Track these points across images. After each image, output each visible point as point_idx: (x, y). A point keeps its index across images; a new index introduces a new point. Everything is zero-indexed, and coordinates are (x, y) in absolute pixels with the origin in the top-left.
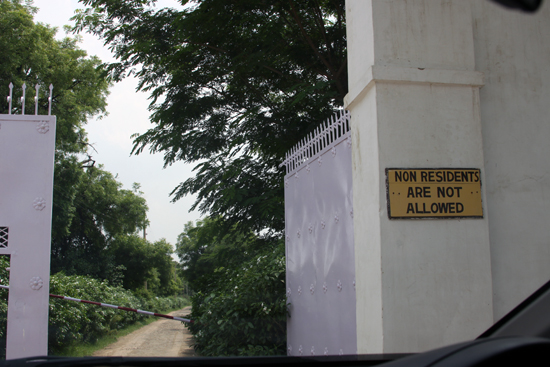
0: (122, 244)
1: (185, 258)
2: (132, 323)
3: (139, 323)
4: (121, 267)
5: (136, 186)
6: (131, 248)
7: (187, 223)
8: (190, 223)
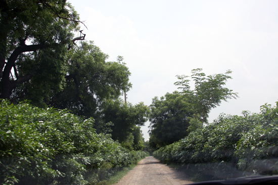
0: (110, 106)
1: (154, 122)
2: (121, 169)
3: (127, 169)
4: (110, 123)
5: (120, 58)
6: (117, 109)
7: (154, 98)
8: (156, 98)
